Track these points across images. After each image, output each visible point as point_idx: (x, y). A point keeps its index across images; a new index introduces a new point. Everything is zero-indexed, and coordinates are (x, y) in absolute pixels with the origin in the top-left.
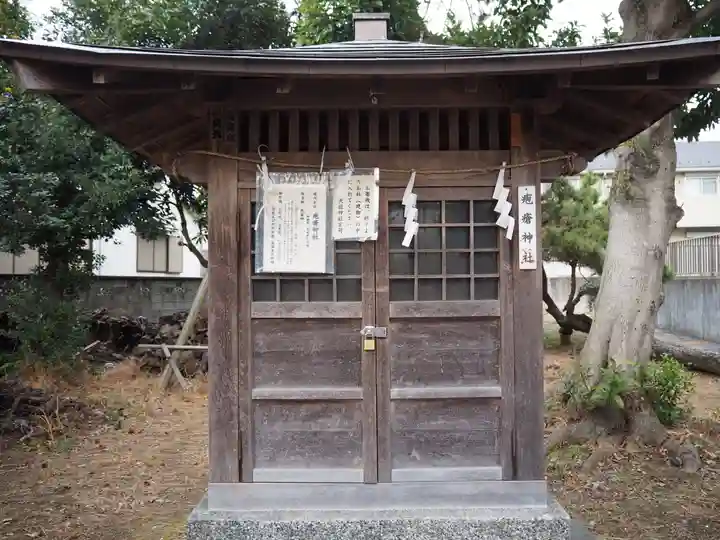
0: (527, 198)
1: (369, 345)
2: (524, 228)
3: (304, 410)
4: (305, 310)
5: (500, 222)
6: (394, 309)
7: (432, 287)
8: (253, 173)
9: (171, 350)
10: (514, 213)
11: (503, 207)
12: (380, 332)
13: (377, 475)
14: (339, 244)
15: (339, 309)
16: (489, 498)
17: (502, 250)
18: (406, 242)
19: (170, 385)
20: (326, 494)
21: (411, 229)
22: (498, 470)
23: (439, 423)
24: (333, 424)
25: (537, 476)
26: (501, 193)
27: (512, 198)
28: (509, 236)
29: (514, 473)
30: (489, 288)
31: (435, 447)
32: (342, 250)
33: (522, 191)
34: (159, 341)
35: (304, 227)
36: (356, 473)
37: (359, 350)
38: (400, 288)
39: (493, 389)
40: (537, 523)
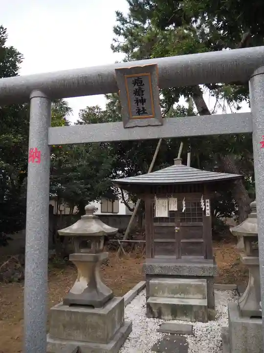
0: (207, 202)
1: (177, 231)
2: (207, 208)
3: (164, 244)
4: (164, 224)
5: (202, 207)
6: (181, 224)
7: (189, 220)
8: (153, 198)
9: (121, 242)
10: (204, 205)
11: (203, 204)
12: (179, 229)
13: (179, 258)
14: (170, 211)
15: (171, 224)
16: (200, 263)
17: (203, 212)
18: (183, 211)
19: (121, 255)
20: (168, 261)
21: (184, 208)
22: (203, 257)
23: (191, 247)
24: (169, 247)
25: (210, 259)
26: (202, 201)
27: (204, 202)
28: (203, 210)
29: (206, 258)
30: (201, 220)
31: (191, 252)
32: (171, 213)
33: (206, 201)
34: (117, 239)
35: (163, 208)
36: (175, 257)
37: (174, 232)
38: (182, 220)
39: (202, 240)
40: (210, 267)
